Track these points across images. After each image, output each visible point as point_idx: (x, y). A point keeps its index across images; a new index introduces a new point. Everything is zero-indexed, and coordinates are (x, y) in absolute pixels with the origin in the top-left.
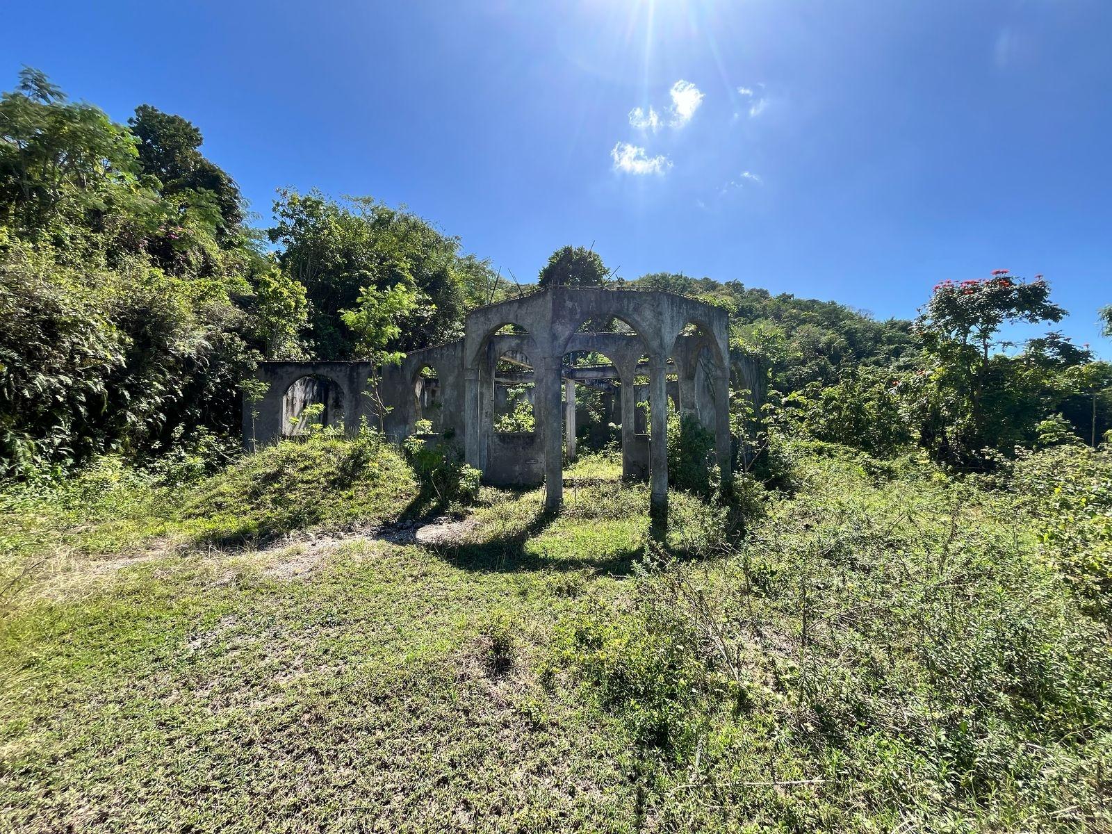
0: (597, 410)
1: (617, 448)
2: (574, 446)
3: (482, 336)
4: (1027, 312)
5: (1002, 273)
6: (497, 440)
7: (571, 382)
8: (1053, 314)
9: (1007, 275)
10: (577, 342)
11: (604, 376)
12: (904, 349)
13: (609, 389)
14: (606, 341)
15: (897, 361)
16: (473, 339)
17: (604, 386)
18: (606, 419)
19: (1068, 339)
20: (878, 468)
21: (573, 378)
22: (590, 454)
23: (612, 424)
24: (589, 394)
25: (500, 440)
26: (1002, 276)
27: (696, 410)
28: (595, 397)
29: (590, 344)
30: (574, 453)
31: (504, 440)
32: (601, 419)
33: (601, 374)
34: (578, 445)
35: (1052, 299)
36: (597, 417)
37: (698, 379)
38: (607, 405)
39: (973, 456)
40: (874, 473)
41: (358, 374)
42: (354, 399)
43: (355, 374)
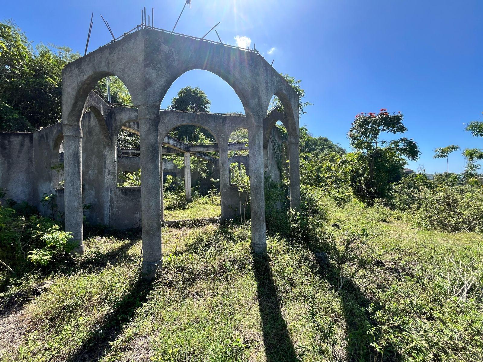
0: (204, 171)
1: (216, 193)
2: (190, 192)
3: (76, 88)
4: (391, 129)
5: (384, 110)
6: (119, 193)
7: (188, 154)
8: (402, 129)
9: (386, 111)
10: (186, 118)
11: (208, 150)
12: (325, 148)
13: (211, 160)
14: (208, 119)
15: (323, 153)
16: (69, 93)
17: (208, 158)
18: (209, 176)
19: (412, 139)
20: (339, 198)
21: (188, 151)
22: (199, 197)
23: (212, 179)
24: (200, 162)
25: (123, 193)
26: (384, 111)
27: (269, 169)
28: (203, 164)
29: (196, 120)
30: (190, 197)
31: (126, 193)
32: (206, 176)
33: (206, 149)
34: (193, 192)
35: (403, 122)
36: (204, 175)
37: (269, 149)
38: (210, 168)
39: (371, 191)
40: (338, 200)
41: (9, 142)
42: (6, 162)
43: (7, 142)
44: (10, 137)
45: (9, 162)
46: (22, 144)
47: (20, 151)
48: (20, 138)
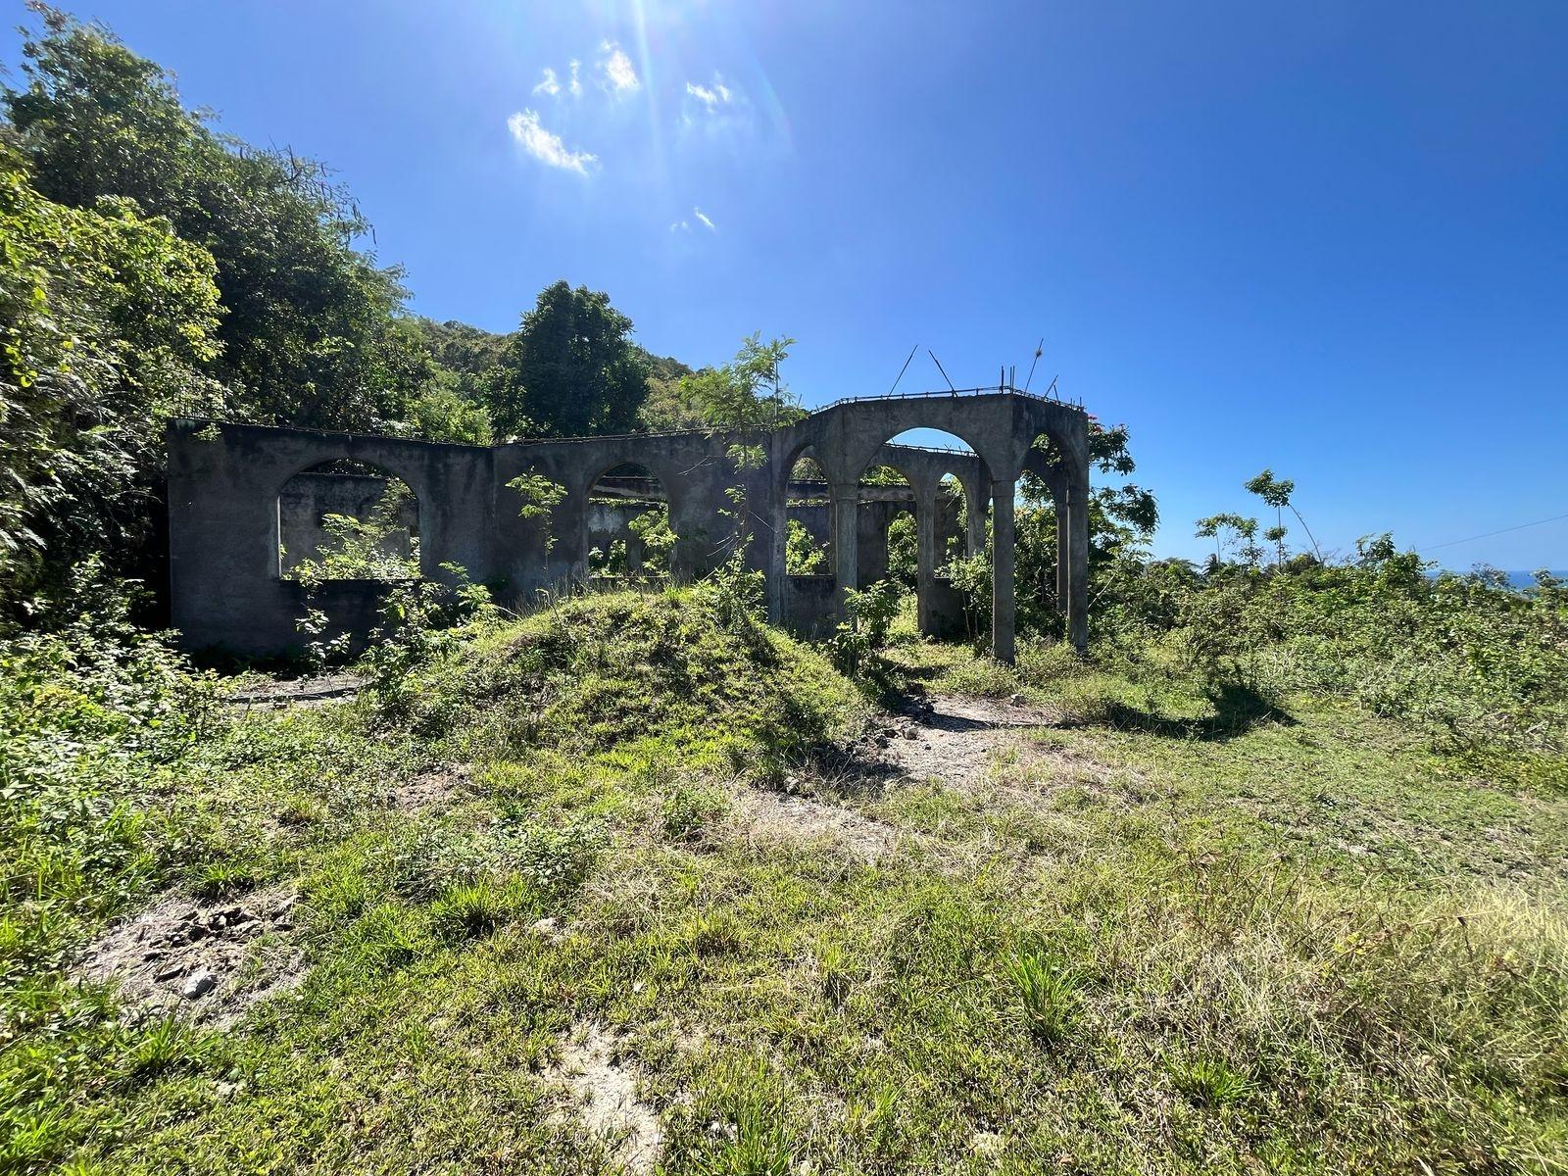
6: (792, 586)
25: (796, 586)
31: (801, 586)
41: (446, 465)
42: (440, 513)
43: (440, 466)
44: (447, 456)
45: (444, 514)
46: (471, 474)
47: (468, 487)
48: (468, 457)
